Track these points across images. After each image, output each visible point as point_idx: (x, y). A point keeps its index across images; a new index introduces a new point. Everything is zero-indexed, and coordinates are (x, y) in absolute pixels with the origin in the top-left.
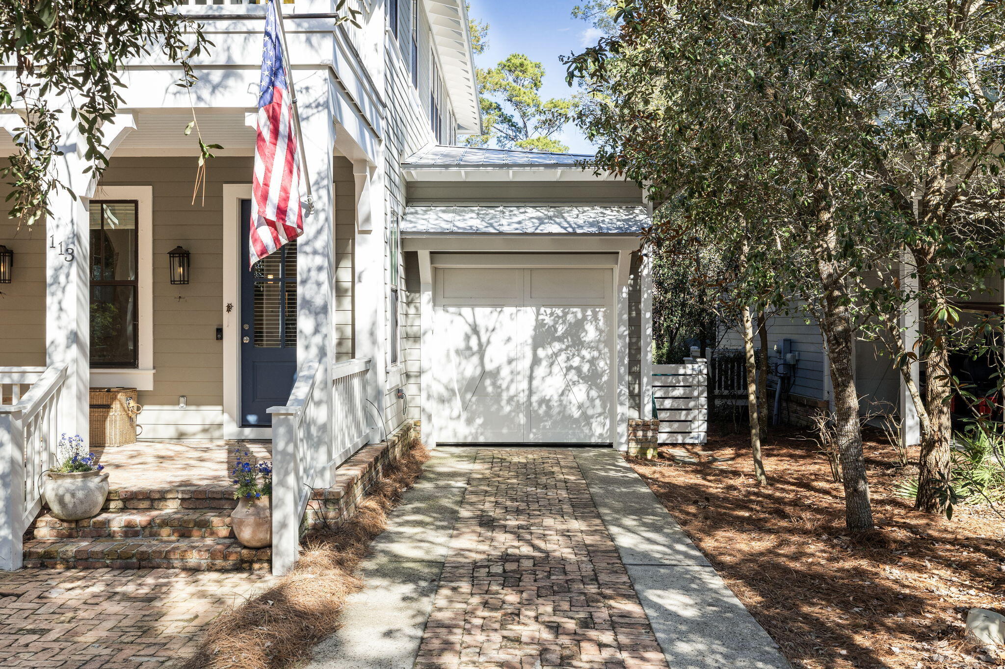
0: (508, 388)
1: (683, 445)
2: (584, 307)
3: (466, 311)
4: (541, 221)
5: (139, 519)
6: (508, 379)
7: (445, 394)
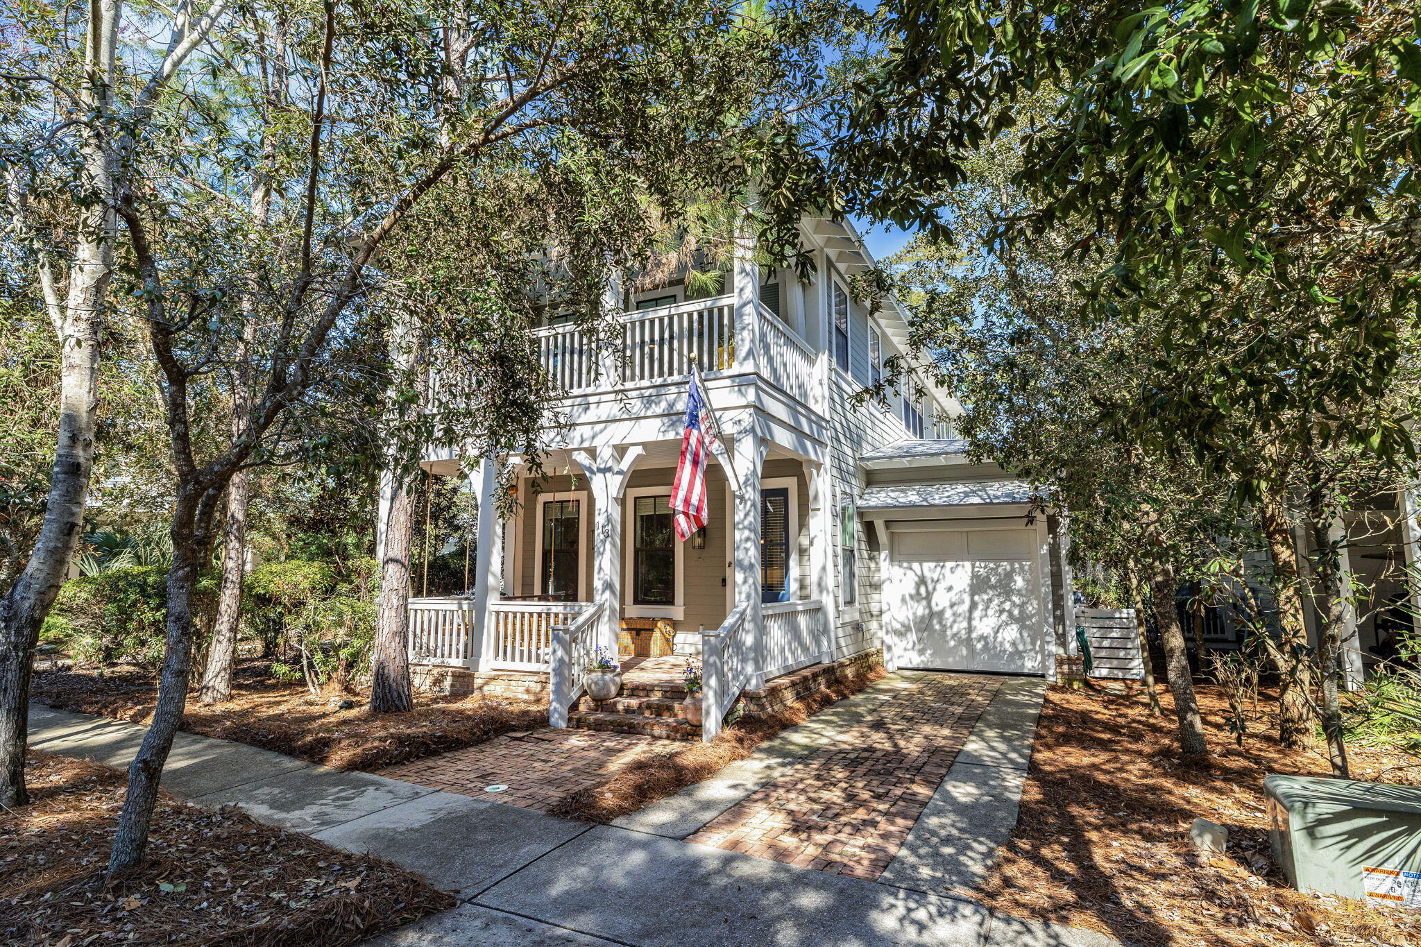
0: (951, 627)
1: (1123, 680)
2: (1011, 561)
3: (916, 566)
4: (966, 495)
5: (634, 702)
6: (951, 619)
7: (903, 630)
